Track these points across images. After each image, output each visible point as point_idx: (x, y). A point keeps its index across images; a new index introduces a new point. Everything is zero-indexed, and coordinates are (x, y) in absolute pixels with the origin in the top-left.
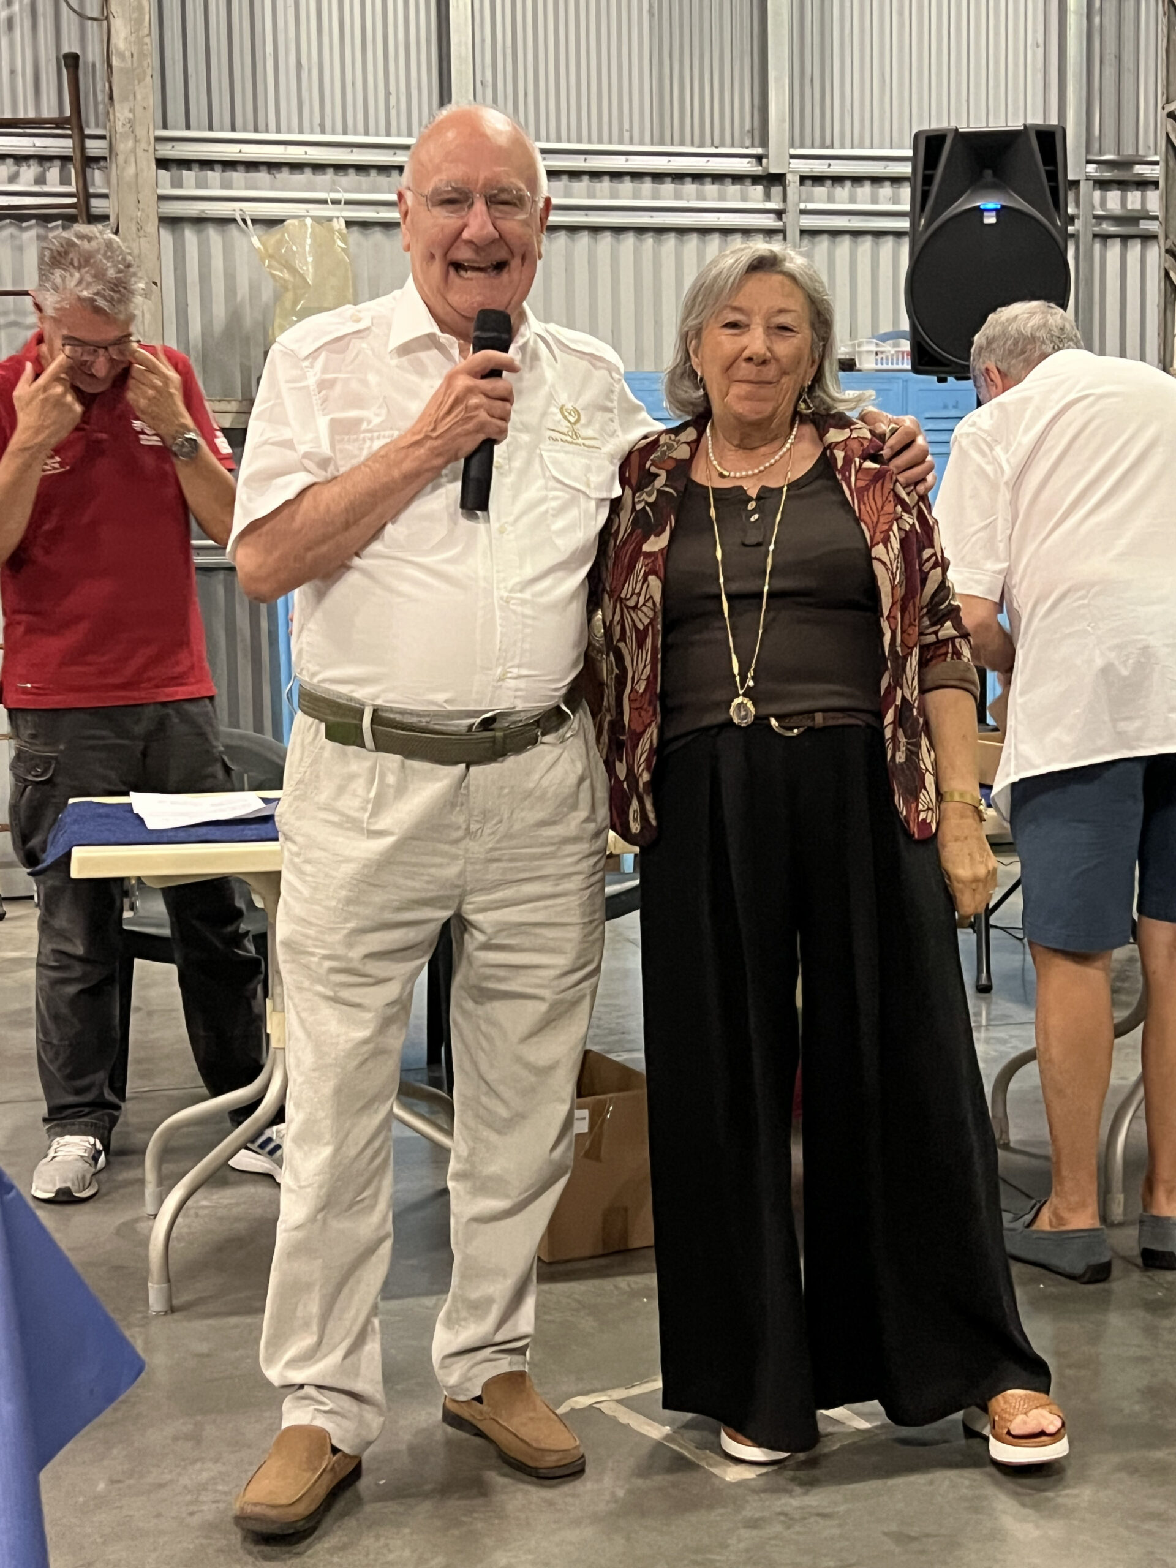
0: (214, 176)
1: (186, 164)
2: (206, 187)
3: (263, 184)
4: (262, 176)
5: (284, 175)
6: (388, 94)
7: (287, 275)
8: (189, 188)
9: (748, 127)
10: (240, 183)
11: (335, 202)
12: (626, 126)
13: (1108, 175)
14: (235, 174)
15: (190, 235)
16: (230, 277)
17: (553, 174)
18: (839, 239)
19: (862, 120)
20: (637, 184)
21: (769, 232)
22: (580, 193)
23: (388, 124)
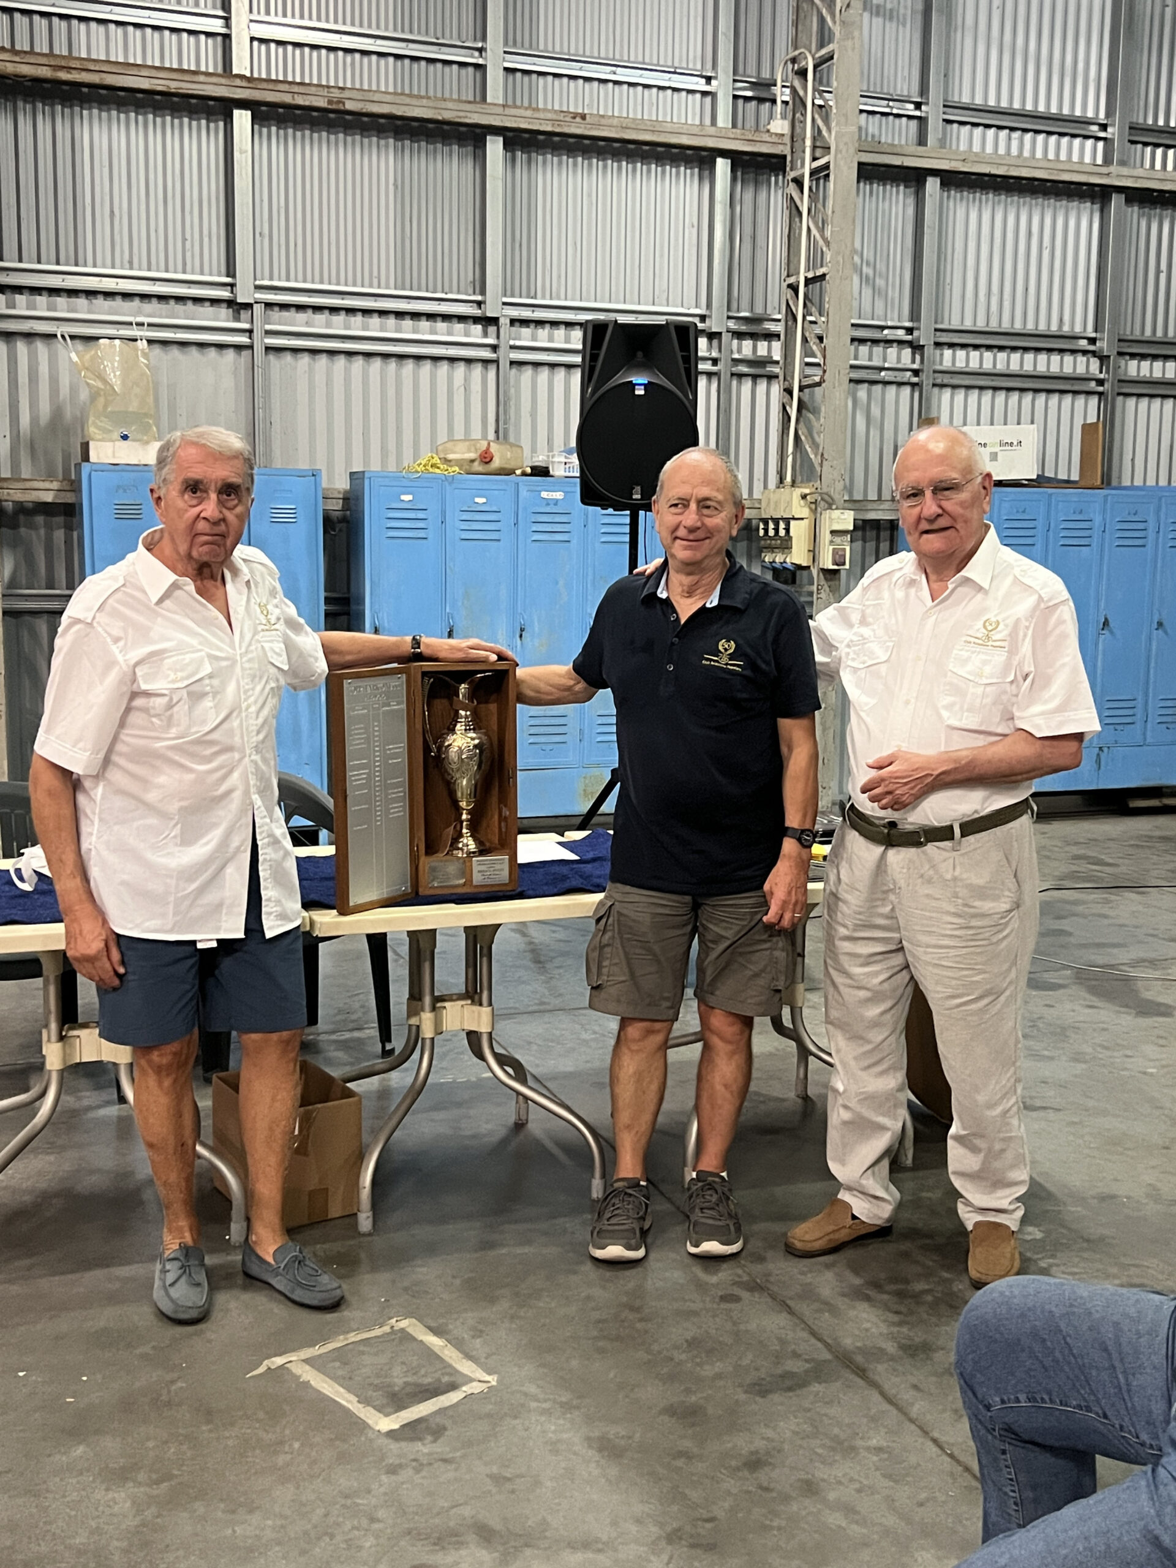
0: (42, 300)
1: (19, 289)
2: (35, 308)
3: (82, 308)
4: (82, 302)
5: (100, 301)
6: (184, 240)
7: (100, 385)
8: (20, 309)
9: (471, 278)
10: (62, 307)
11: (140, 324)
12: (375, 273)
13: (743, 328)
14: (59, 299)
15: (21, 346)
16: (54, 380)
17: (317, 309)
18: (540, 369)
19: (559, 277)
20: (383, 320)
21: (486, 362)
22: (338, 325)
23: (184, 264)
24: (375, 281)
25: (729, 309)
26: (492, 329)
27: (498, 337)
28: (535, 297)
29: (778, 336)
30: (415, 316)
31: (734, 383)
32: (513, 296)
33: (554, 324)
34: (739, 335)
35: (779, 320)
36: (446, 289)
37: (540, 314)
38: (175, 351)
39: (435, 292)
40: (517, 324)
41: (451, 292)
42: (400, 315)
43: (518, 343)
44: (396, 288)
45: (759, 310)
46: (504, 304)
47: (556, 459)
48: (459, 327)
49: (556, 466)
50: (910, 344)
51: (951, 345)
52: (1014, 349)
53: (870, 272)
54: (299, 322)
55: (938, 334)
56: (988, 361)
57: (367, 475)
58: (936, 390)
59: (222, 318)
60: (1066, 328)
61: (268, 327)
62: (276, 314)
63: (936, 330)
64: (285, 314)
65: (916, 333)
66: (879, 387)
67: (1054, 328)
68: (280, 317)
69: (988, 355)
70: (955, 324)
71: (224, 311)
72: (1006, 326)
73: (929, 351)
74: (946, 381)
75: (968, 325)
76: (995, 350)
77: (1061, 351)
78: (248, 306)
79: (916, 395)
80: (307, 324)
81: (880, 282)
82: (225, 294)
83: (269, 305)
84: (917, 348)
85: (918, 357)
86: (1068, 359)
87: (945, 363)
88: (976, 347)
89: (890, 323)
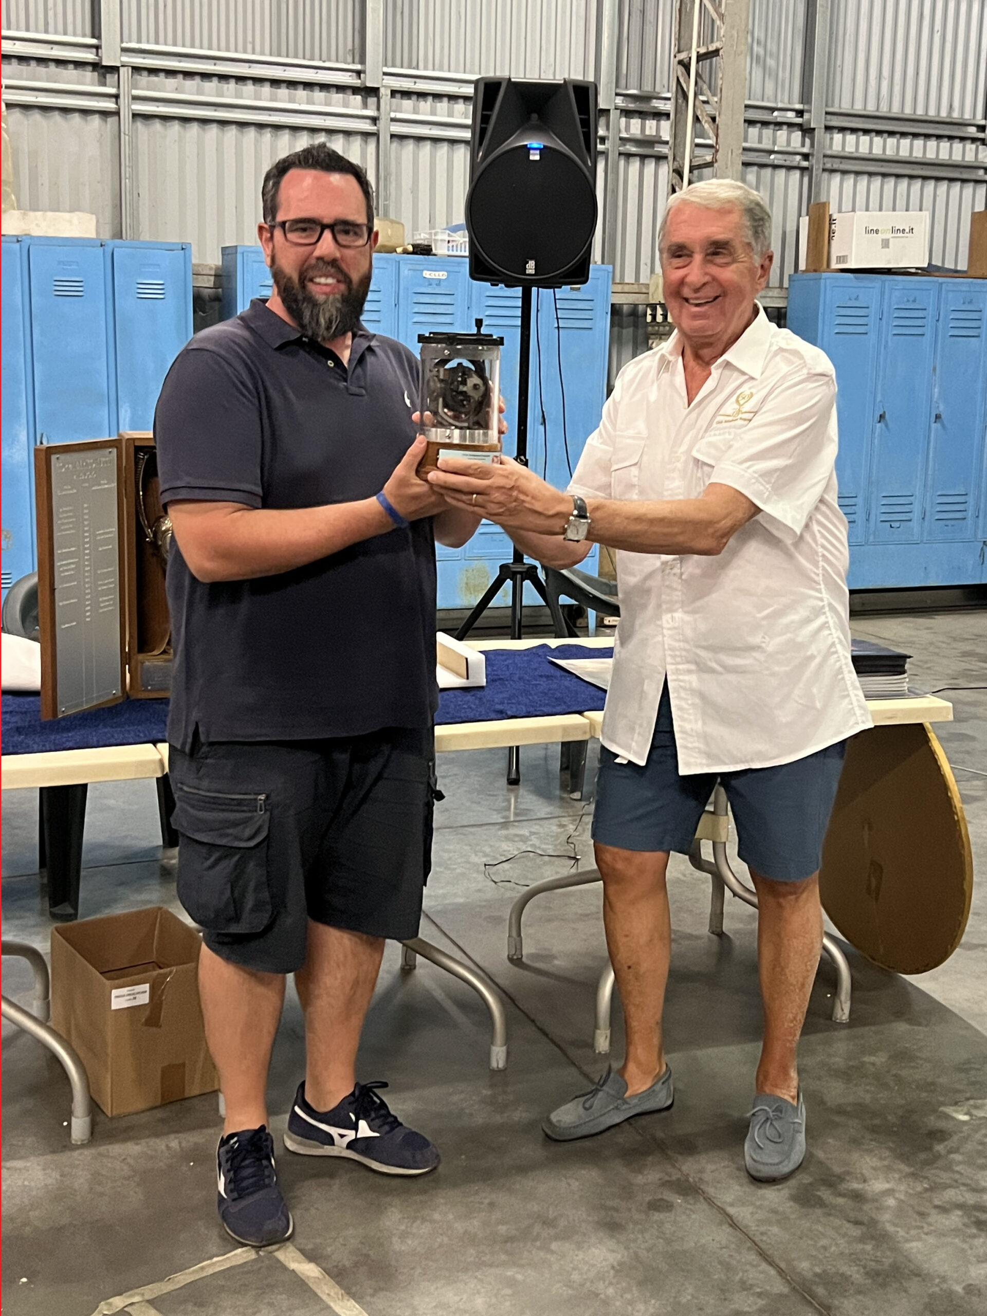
9: (350, 46)
12: (250, 39)
13: (632, 106)
17: (188, 74)
18: (422, 144)
19: (442, 48)
20: (258, 87)
21: (366, 135)
22: (210, 91)
23: (46, 24)
24: (250, 47)
25: (617, 86)
26: (372, 101)
27: (378, 109)
28: (417, 68)
29: (667, 115)
30: (292, 84)
31: (622, 162)
32: (393, 66)
33: (437, 96)
34: (627, 113)
35: (669, 99)
36: (324, 57)
37: (422, 86)
38: (36, 116)
39: (312, 59)
40: (398, 96)
41: (329, 60)
42: (275, 83)
43: (399, 116)
44: (271, 55)
45: (647, 88)
46: (385, 74)
47: (439, 237)
48: (337, 97)
49: (439, 243)
50: (800, 126)
51: (842, 130)
52: (904, 135)
53: (761, 52)
54: (169, 88)
55: (829, 117)
56: (878, 146)
57: (239, 250)
58: (826, 175)
59: (87, 81)
60: (956, 115)
61: (135, 92)
62: (144, 79)
63: (827, 113)
64: (154, 79)
65: (806, 116)
66: (768, 171)
67: (944, 114)
68: (148, 82)
69: (878, 140)
70: (846, 107)
71: (89, 75)
72: (896, 111)
73: (819, 133)
74: (835, 166)
75: (858, 108)
76: (885, 135)
77: (951, 138)
78: (114, 69)
79: (806, 180)
80: (177, 90)
81: (771, 62)
82: (89, 56)
83: (136, 69)
84: (807, 131)
85: (807, 141)
86: (957, 146)
87: (834, 148)
88: (866, 132)
89: (780, 105)
